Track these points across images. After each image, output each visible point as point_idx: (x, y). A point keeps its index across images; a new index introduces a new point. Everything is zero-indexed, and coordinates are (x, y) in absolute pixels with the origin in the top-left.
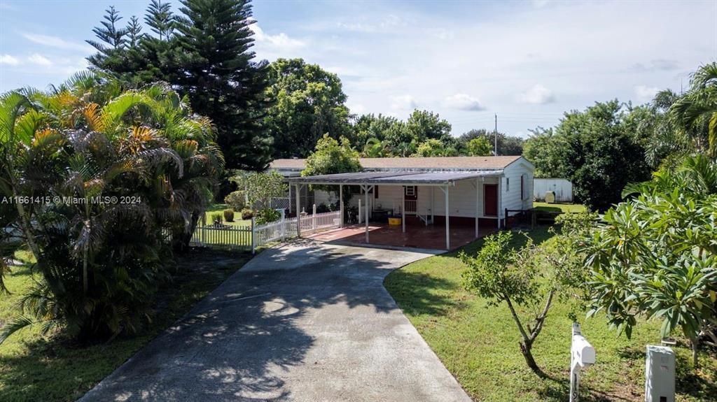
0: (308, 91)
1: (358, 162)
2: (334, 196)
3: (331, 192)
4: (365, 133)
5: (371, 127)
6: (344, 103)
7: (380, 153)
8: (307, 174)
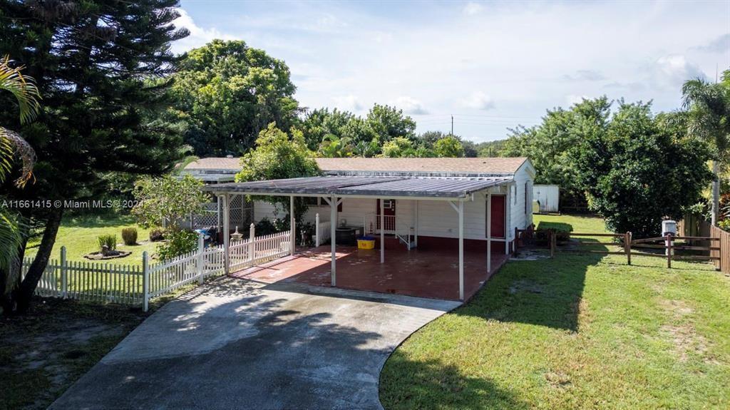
0: (251, 76)
1: (316, 163)
2: (282, 208)
3: (279, 204)
4: (318, 129)
5: (325, 123)
6: (293, 95)
7: (339, 152)
8: (244, 179)
